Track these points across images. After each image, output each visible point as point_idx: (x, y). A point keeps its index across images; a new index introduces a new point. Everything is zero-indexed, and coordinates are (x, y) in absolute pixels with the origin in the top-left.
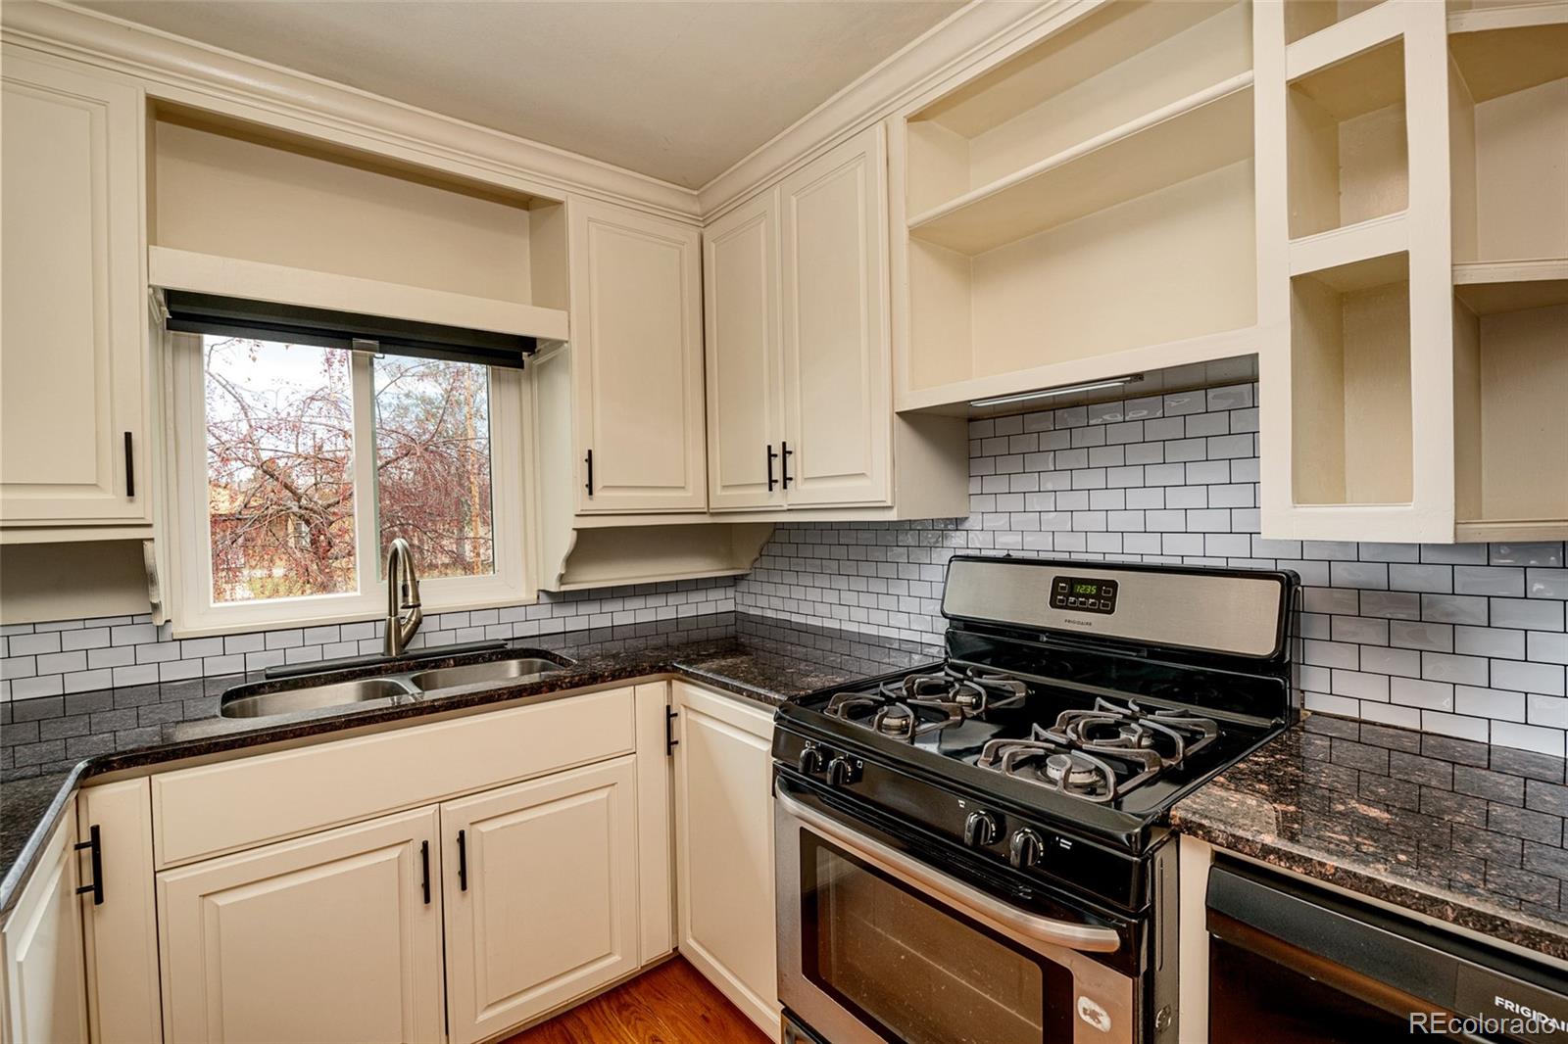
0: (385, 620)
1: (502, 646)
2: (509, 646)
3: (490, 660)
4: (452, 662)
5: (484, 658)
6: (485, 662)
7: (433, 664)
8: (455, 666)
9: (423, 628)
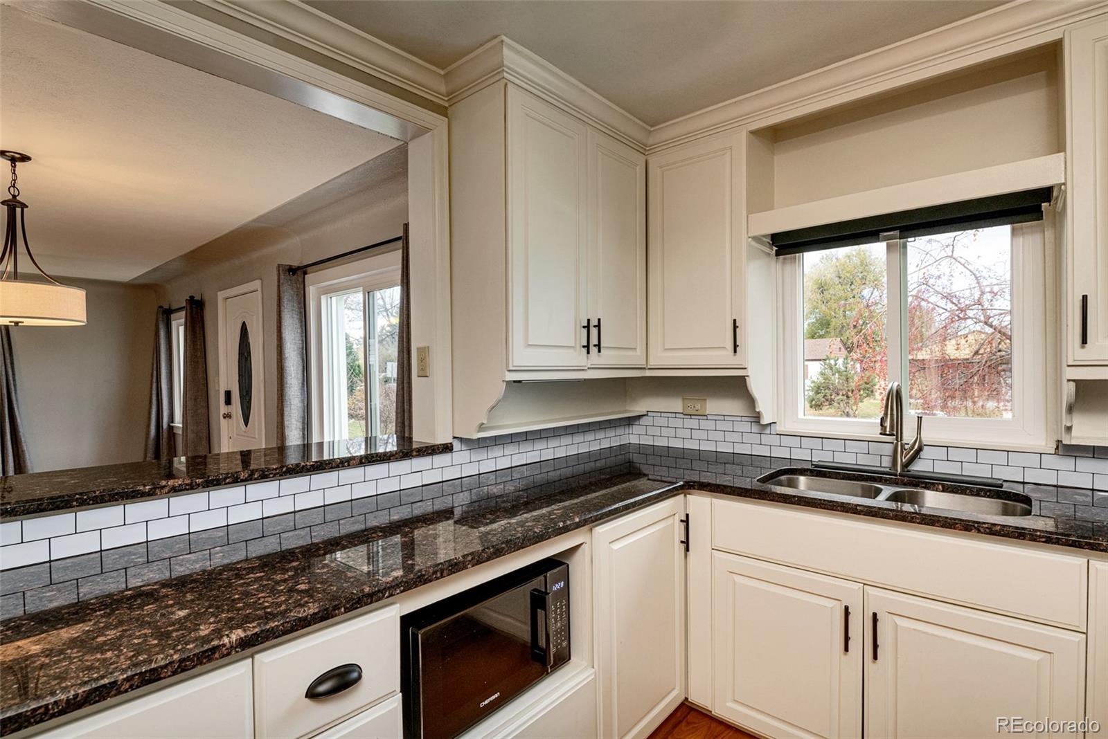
0: (893, 443)
1: (1001, 486)
2: (1006, 487)
3: (978, 495)
4: (940, 487)
5: (971, 491)
6: (972, 495)
7: (924, 485)
8: (943, 491)
9: (923, 454)
